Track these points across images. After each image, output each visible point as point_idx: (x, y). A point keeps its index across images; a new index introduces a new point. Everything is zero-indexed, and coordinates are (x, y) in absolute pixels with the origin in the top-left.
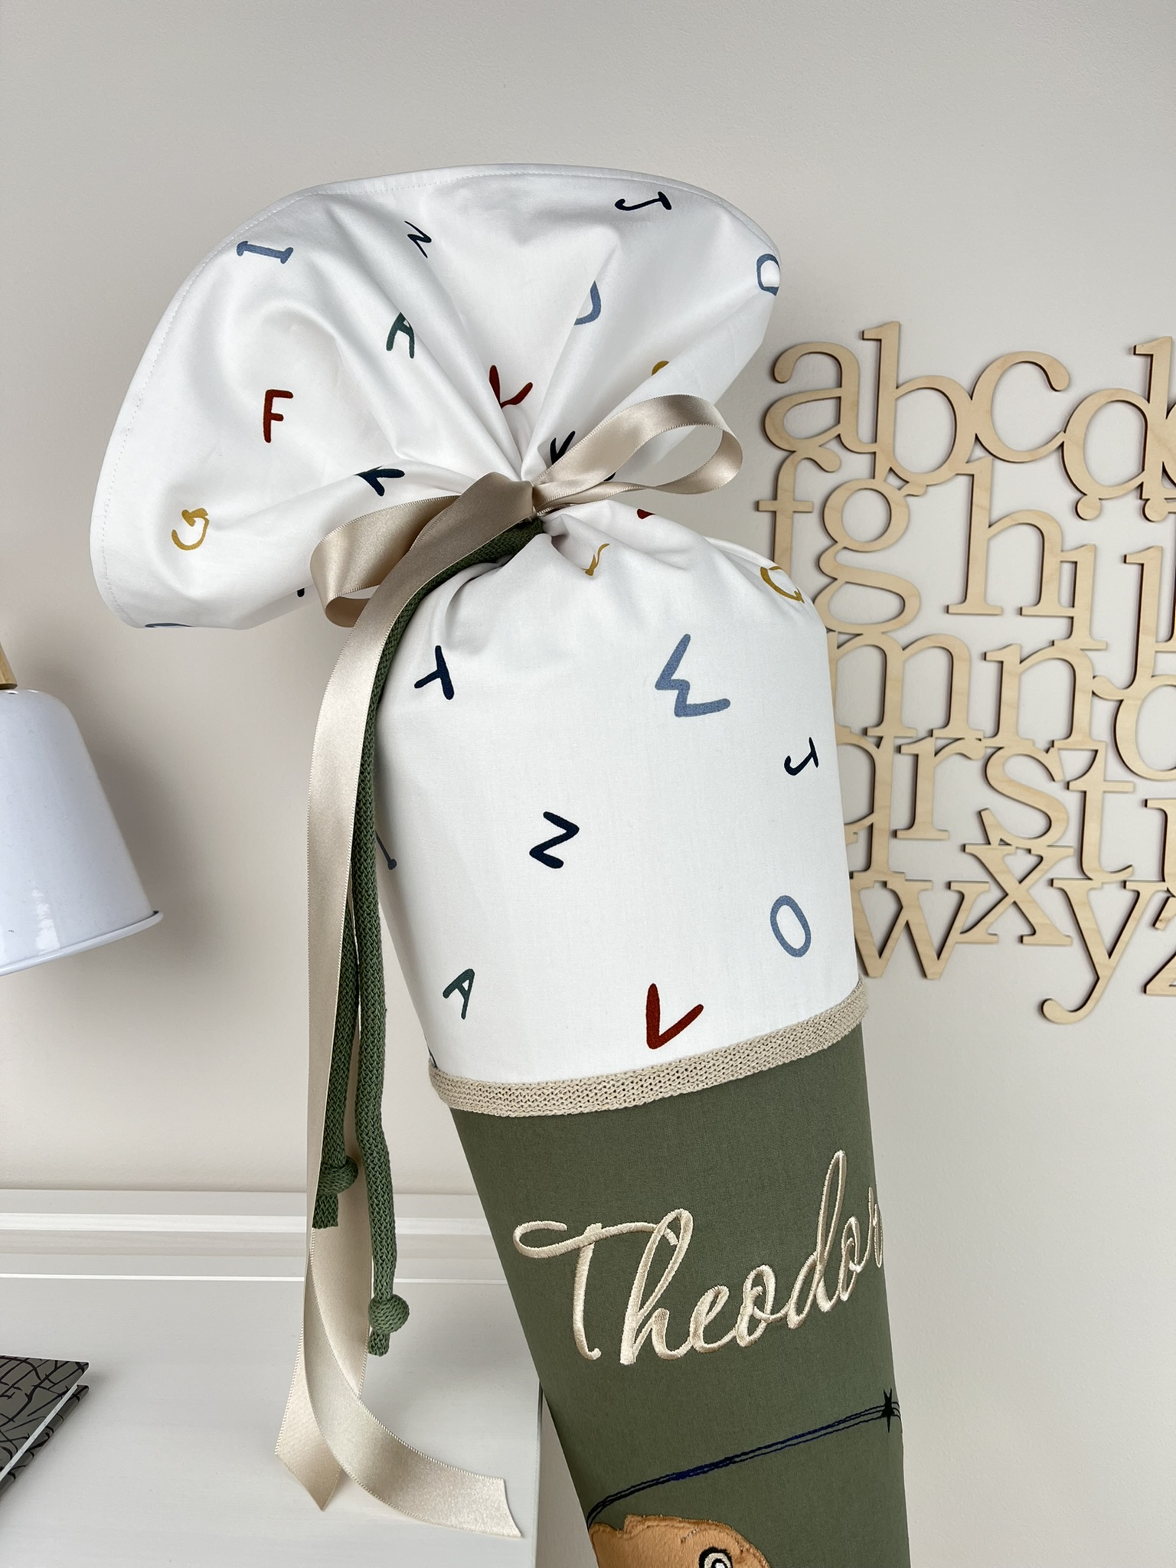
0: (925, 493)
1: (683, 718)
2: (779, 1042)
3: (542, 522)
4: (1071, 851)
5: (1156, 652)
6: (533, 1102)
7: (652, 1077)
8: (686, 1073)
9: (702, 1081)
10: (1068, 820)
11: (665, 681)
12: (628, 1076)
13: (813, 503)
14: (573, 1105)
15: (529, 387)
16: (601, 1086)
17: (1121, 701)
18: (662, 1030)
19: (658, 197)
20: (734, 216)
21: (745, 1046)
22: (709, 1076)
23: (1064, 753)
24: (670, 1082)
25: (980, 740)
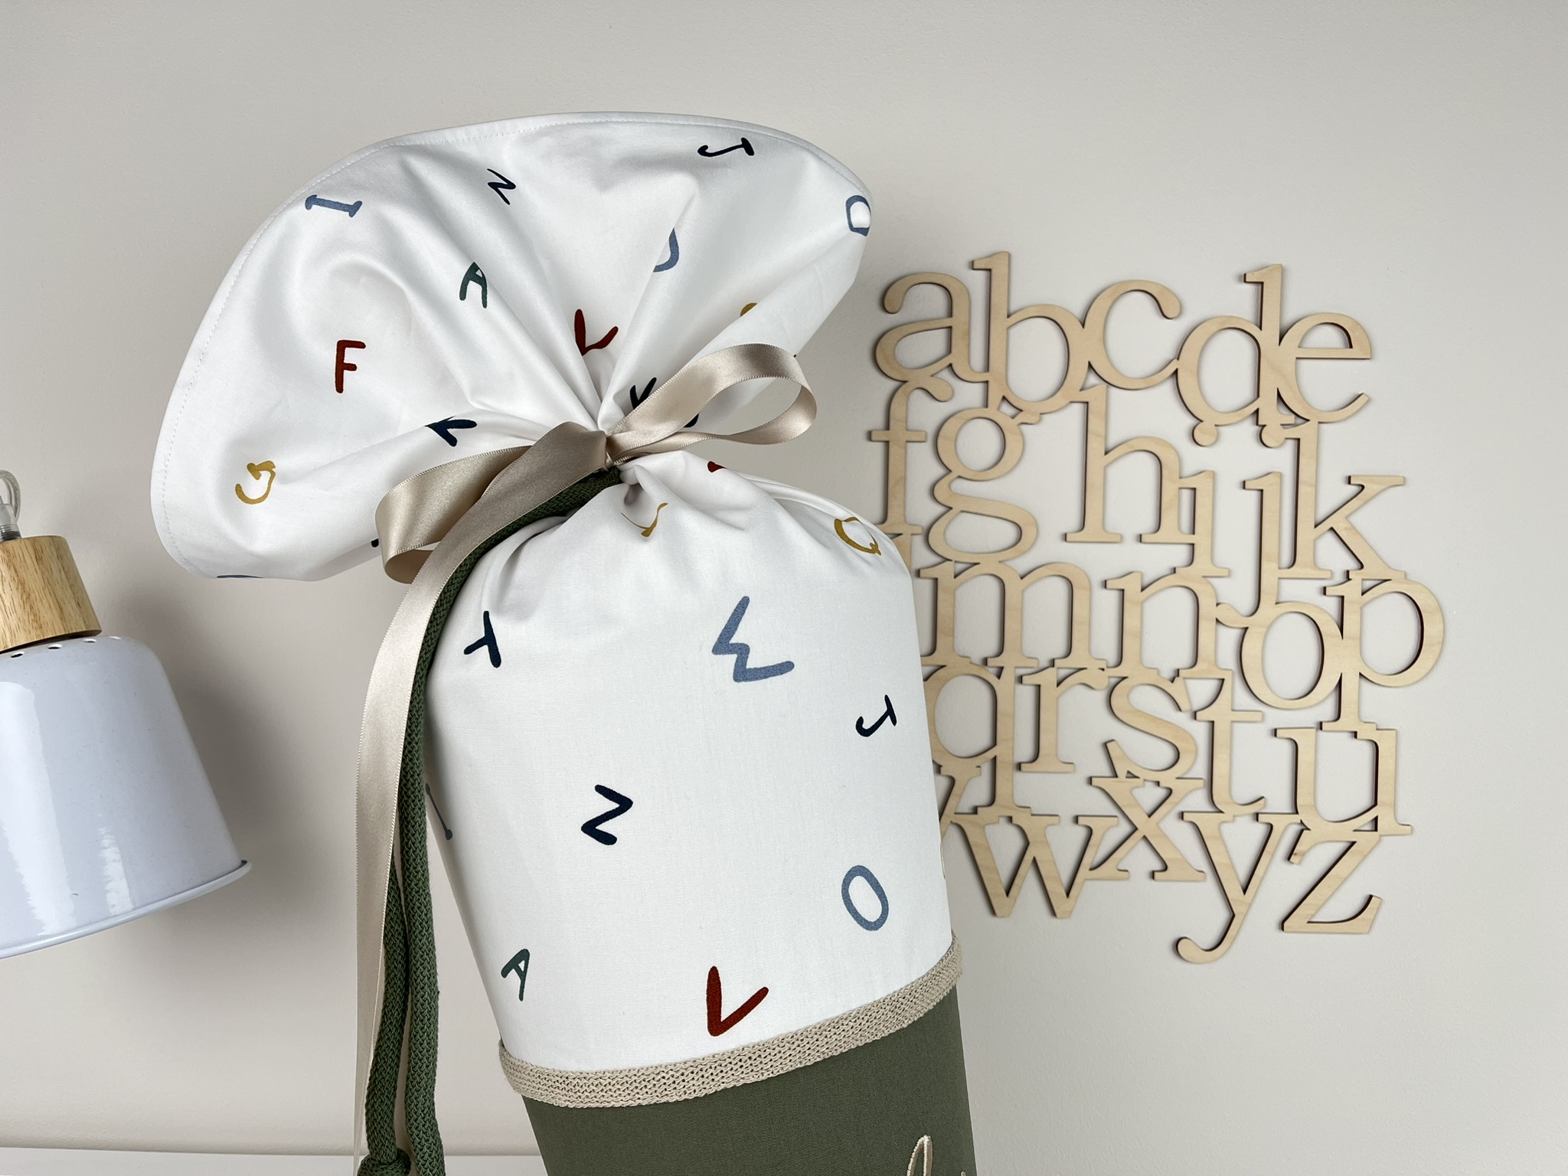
0: (1040, 420)
1: (743, 683)
2: (851, 1024)
3: (619, 472)
4: (1201, 783)
5: (1280, 578)
6: (590, 1092)
7: (713, 1066)
8: (749, 1062)
9: (767, 1070)
10: (1196, 752)
11: (723, 645)
12: (687, 1065)
13: (926, 433)
14: (630, 1097)
15: (614, 331)
16: (659, 1077)
17: (1246, 629)
18: (724, 1016)
19: (741, 143)
20: (821, 159)
21: (814, 1030)
22: (775, 1064)
23: (1189, 682)
24: (733, 1072)
25: (1103, 670)
